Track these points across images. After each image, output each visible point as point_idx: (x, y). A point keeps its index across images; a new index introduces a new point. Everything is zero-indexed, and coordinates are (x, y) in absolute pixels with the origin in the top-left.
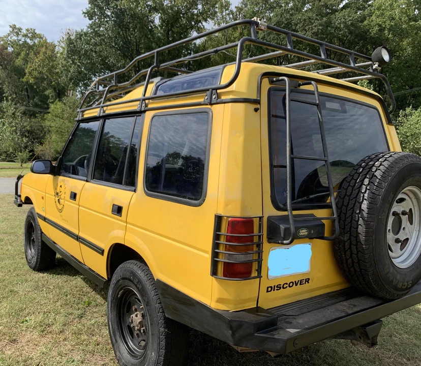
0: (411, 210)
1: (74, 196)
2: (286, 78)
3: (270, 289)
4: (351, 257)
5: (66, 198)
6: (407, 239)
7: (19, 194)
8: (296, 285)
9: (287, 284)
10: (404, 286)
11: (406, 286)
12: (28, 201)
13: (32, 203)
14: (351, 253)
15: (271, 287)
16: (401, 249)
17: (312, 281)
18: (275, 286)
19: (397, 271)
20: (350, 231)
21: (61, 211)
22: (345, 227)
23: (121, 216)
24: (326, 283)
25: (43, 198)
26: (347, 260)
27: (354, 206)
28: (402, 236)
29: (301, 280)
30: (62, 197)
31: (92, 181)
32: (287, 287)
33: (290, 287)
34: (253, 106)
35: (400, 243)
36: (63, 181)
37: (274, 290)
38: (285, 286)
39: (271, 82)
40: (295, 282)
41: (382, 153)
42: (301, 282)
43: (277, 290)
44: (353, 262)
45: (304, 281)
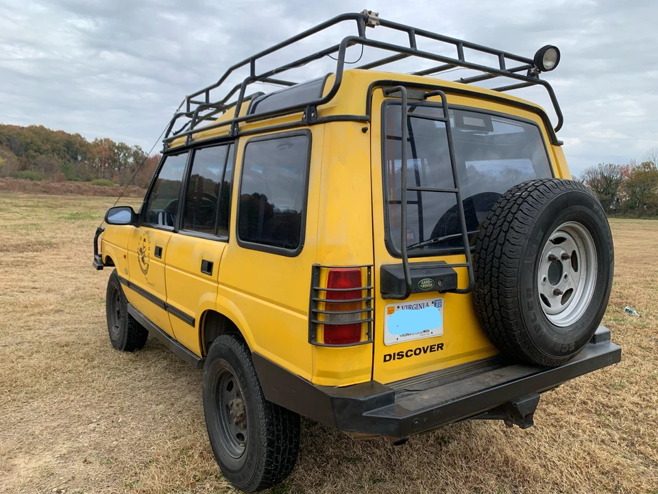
0: (574, 252)
1: (159, 252)
2: (403, 88)
3: (388, 358)
4: (493, 314)
5: (150, 255)
6: (570, 291)
7: (99, 253)
8: (425, 352)
9: (411, 351)
10: (565, 348)
11: (567, 349)
12: (109, 262)
13: (113, 265)
14: (493, 309)
15: (390, 355)
16: (563, 303)
17: (447, 346)
18: (394, 354)
19: (553, 330)
20: (490, 281)
21: (145, 272)
22: (484, 276)
23: (211, 275)
24: (468, 349)
25: (125, 257)
26: (489, 318)
27: (494, 249)
28: (563, 287)
29: (431, 346)
30: (146, 254)
31: (180, 231)
32: (412, 355)
33: (416, 354)
34: (361, 126)
35: (561, 296)
36: (148, 232)
37: (394, 359)
38: (409, 353)
39: (386, 94)
40: (423, 348)
41: (532, 181)
42: (431, 348)
43: (398, 358)
44: (496, 321)
45: (436, 347)
